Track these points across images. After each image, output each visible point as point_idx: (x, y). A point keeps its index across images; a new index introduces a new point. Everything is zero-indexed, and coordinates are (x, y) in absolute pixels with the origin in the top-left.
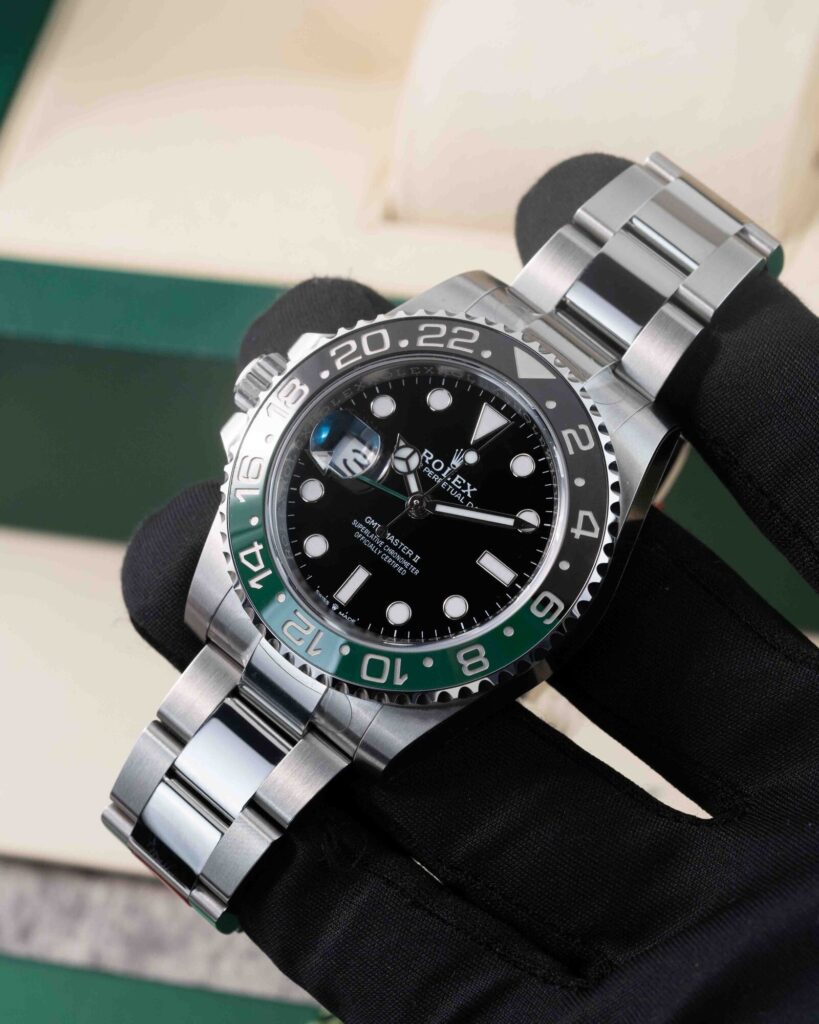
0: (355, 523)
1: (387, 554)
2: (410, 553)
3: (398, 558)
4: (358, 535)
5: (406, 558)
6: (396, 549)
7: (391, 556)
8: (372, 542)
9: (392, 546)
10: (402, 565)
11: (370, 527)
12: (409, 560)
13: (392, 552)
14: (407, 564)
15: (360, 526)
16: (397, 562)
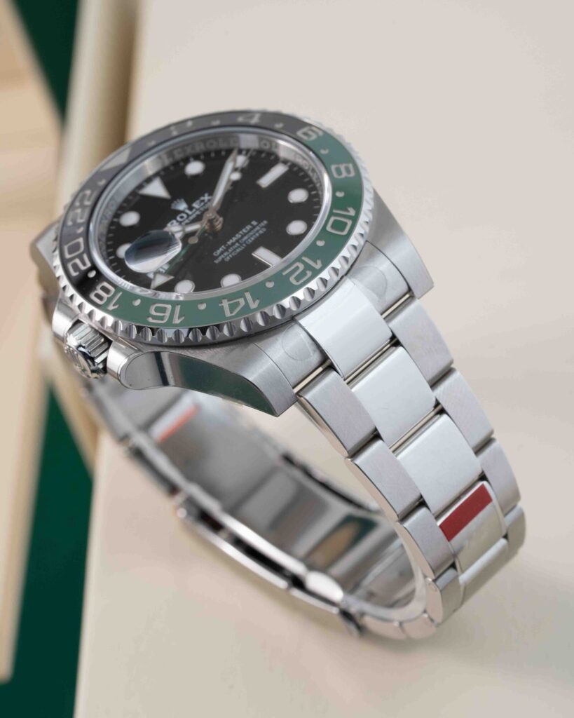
9: (241, 238)
10: (258, 231)
11: (222, 253)
15: (220, 258)
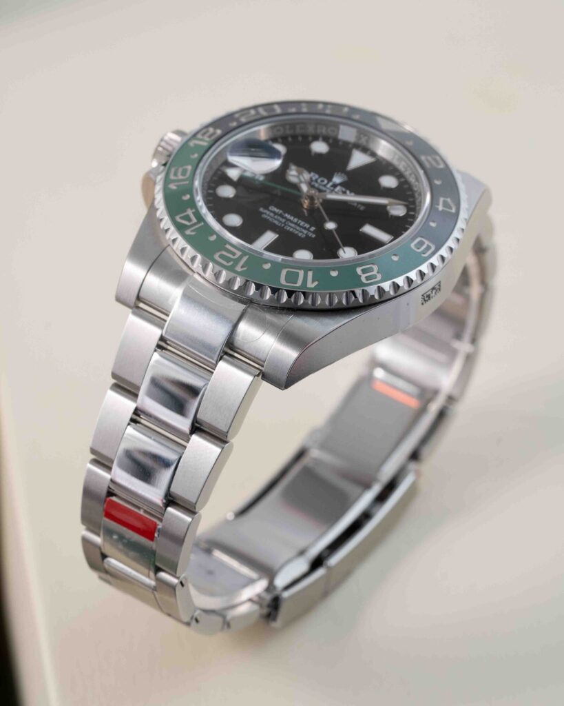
0: (261, 210)
1: (289, 226)
2: (307, 226)
3: (298, 228)
4: (264, 216)
5: (305, 228)
6: (296, 224)
7: (292, 227)
8: (276, 219)
12: (308, 230)
13: (293, 225)
14: (305, 232)
16: (297, 230)
